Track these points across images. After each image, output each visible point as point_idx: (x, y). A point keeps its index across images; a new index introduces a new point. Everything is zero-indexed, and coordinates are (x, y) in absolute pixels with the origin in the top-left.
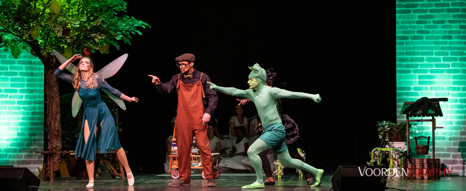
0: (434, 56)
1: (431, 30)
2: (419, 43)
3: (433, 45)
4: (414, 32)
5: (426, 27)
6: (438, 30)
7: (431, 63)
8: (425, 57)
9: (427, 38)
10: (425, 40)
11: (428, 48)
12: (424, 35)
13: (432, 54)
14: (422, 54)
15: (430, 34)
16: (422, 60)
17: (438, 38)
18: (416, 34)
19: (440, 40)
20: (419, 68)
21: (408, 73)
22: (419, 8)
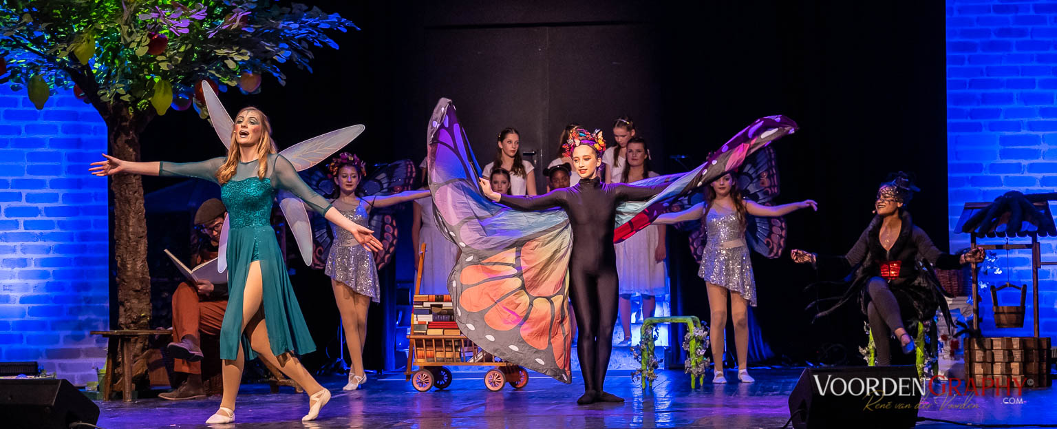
0: (1037, 90)
1: (1030, 27)
2: (1000, 59)
3: (1035, 64)
4: (988, 33)
5: (1017, 20)
6: (1047, 26)
7: (1029, 106)
8: (1016, 92)
9: (1020, 46)
10: (1014, 52)
11: (1024, 70)
12: (1013, 40)
13: (1031, 84)
14: (1009, 84)
15: (1028, 38)
16: (1009, 99)
17: (1047, 46)
18: (994, 38)
19: (1052, 51)
20: (1002, 118)
21: (976, 130)
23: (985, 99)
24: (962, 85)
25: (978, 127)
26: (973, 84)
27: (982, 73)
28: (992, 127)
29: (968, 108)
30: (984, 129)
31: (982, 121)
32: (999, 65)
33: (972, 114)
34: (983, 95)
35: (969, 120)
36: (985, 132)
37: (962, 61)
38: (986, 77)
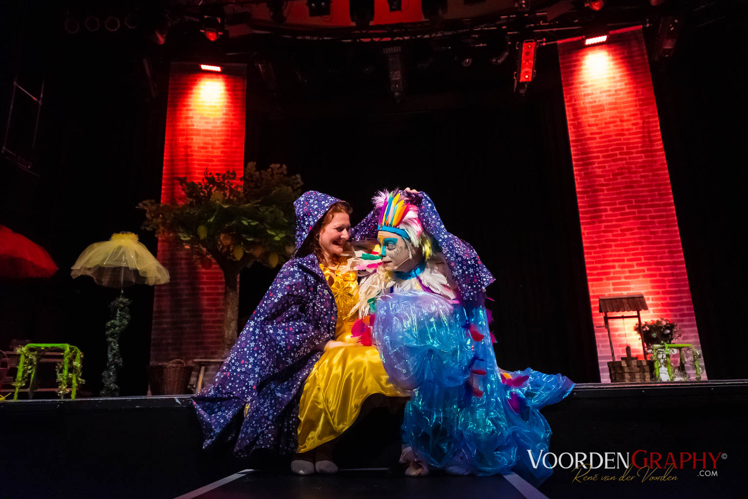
0: (626, 263)
1: (619, 238)
2: (608, 251)
3: (623, 252)
4: (601, 241)
5: (613, 236)
6: (628, 237)
7: (624, 269)
8: (616, 264)
9: (616, 246)
10: (614, 248)
11: (619, 255)
12: (613, 243)
13: (623, 261)
14: (613, 261)
15: (619, 242)
16: (614, 267)
17: (628, 245)
18: (604, 243)
19: (631, 247)
20: (612, 275)
22: (604, 218)
23: (603, 268)
24: (592, 263)
25: (601, 280)
26: (597, 262)
27: (600, 258)
28: (608, 279)
29: (595, 272)
31: (603, 277)
32: (607, 254)
33: (598, 274)
34: (602, 266)
35: (597, 277)
36: (605, 281)
37: (590, 253)
38: (602, 259)
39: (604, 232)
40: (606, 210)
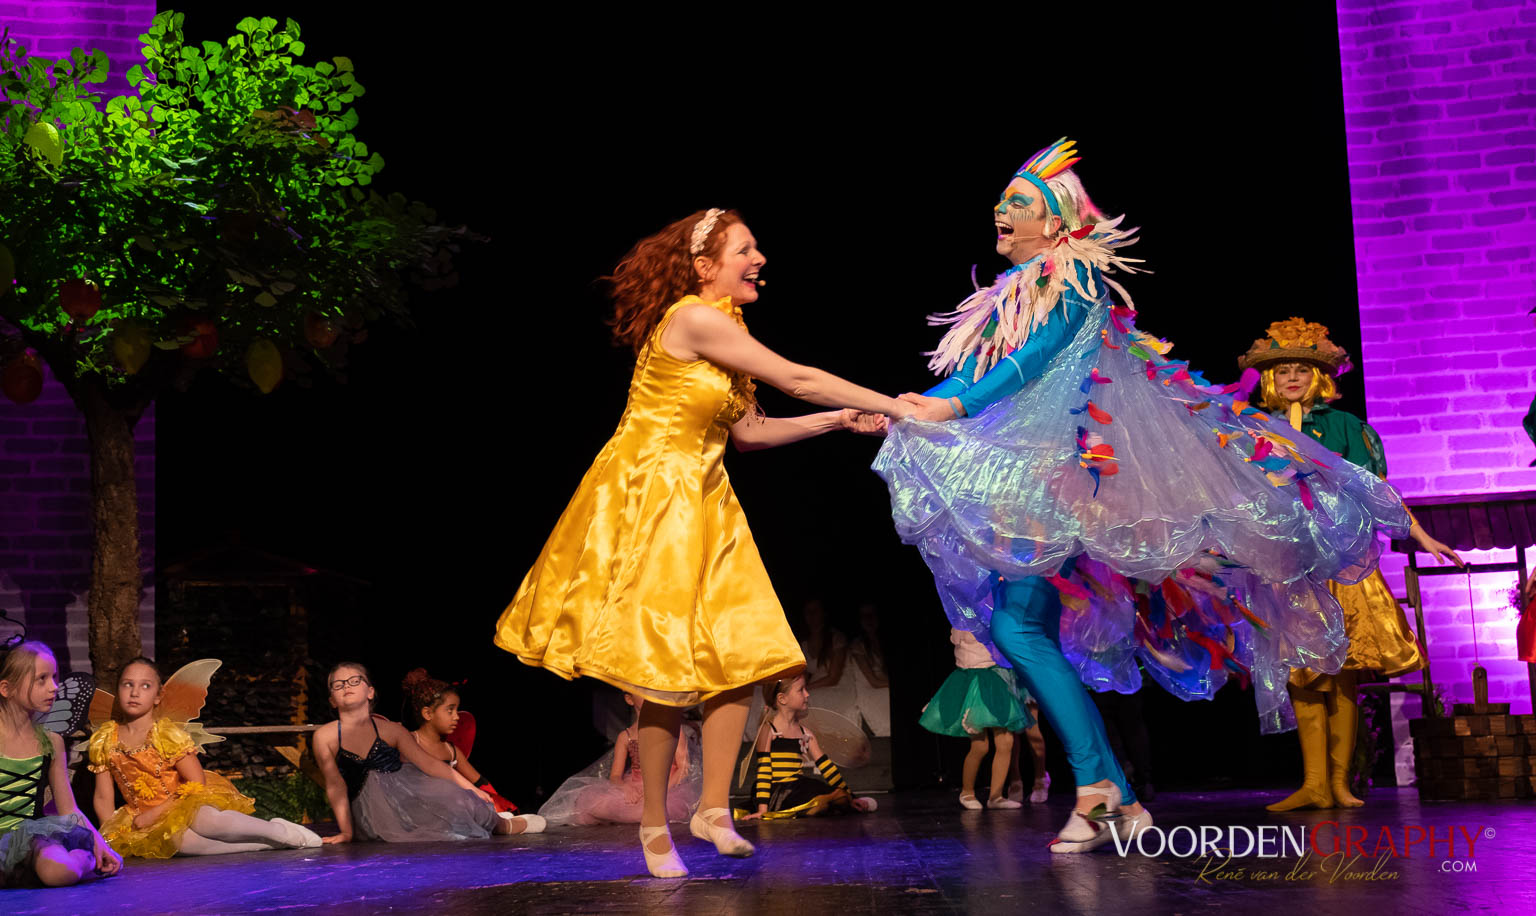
0: (1501, 369)
1: (1483, 283)
2: (1442, 327)
3: (1493, 333)
4: (1421, 294)
5: (1464, 274)
8: (1468, 373)
9: (1469, 309)
10: (1461, 317)
11: (1478, 344)
12: (1459, 301)
13: (1492, 361)
14: (1457, 363)
15: (1481, 297)
16: (1459, 384)
17: (1509, 307)
18: (1430, 299)
20: (1451, 411)
21: (1410, 432)
22: (1433, 212)
23: (1424, 386)
24: (1384, 368)
25: (1415, 427)
26: (1403, 367)
27: (1416, 352)
28: (1435, 425)
29: (1396, 401)
30: (1423, 429)
31: (1420, 418)
32: (1439, 337)
33: (1405, 409)
34: (1418, 380)
35: (1399, 418)
36: (1425, 432)
37: (1382, 334)
38: (1421, 356)
39: (1432, 260)
40: (1442, 184)
